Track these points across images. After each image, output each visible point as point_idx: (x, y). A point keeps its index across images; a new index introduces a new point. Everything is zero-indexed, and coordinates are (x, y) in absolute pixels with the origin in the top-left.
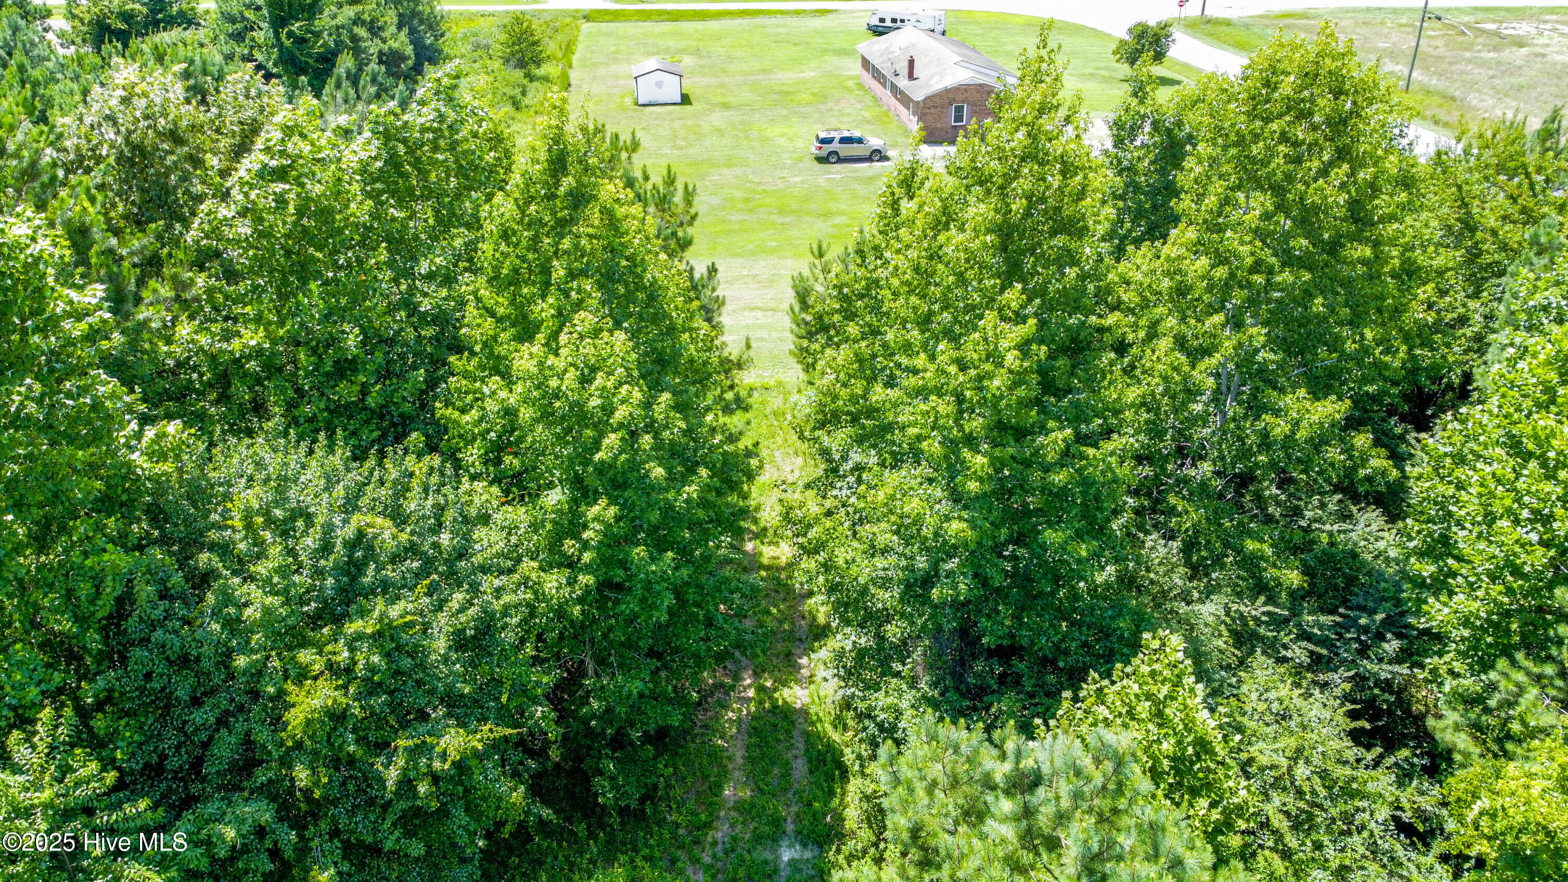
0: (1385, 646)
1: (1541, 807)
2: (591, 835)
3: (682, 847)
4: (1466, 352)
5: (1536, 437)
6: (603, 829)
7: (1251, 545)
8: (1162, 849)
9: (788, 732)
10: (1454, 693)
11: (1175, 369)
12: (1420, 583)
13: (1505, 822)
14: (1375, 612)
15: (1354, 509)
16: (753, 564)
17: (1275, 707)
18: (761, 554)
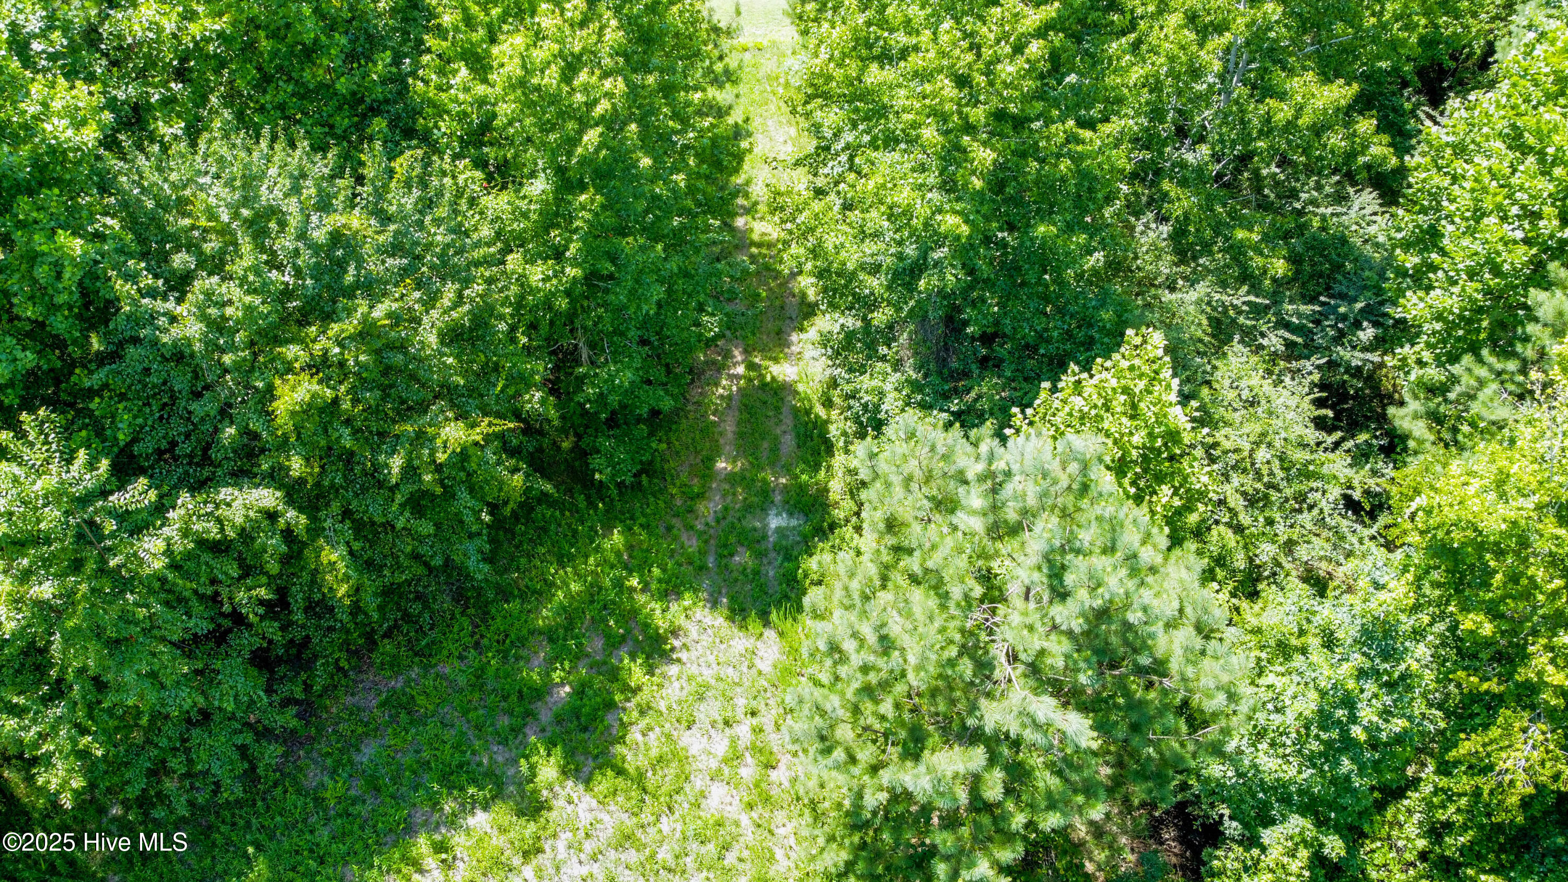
0: (1361, 334)
1: (1475, 505)
2: (592, 505)
3: (676, 515)
4: (1493, 20)
5: (1539, 131)
6: (602, 500)
7: (1240, 234)
8: (1119, 544)
9: (777, 408)
10: (1420, 383)
11: (1183, 48)
12: (1402, 273)
13: (1438, 519)
14: (1355, 300)
15: (1351, 190)
16: (742, 242)
17: (1246, 394)
18: (752, 230)
